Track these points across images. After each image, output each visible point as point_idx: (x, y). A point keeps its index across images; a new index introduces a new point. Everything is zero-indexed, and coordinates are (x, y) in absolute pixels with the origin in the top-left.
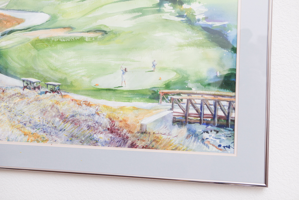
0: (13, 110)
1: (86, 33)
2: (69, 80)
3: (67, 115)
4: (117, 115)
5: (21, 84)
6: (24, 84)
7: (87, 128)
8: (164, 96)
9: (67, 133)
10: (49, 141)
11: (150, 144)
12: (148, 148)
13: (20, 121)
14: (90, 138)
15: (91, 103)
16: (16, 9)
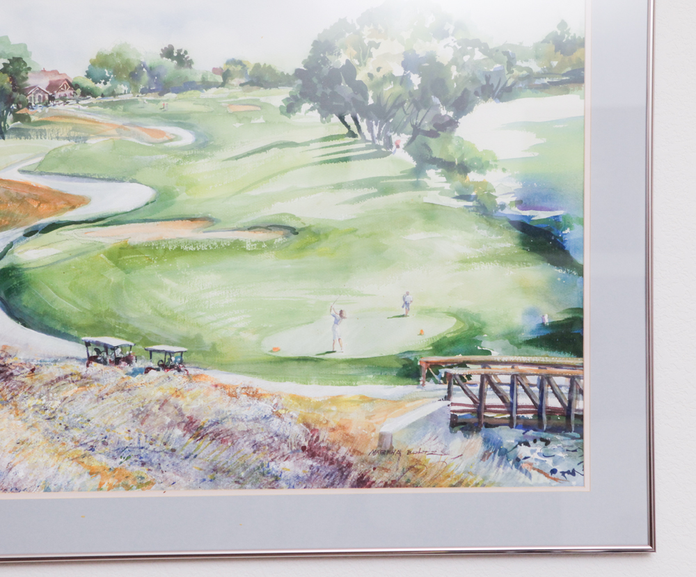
0: (60, 415)
1: (247, 232)
2: (207, 340)
3: (202, 421)
4: (323, 415)
5: (82, 352)
6: (90, 352)
7: (252, 450)
8: (430, 369)
9: (201, 463)
10: (157, 484)
11: (401, 476)
12: (397, 486)
13: (78, 441)
14: (262, 470)
15: (260, 392)
16: (66, 173)
